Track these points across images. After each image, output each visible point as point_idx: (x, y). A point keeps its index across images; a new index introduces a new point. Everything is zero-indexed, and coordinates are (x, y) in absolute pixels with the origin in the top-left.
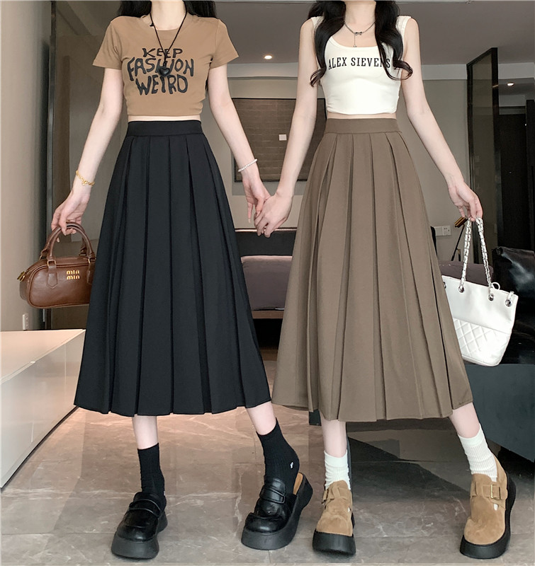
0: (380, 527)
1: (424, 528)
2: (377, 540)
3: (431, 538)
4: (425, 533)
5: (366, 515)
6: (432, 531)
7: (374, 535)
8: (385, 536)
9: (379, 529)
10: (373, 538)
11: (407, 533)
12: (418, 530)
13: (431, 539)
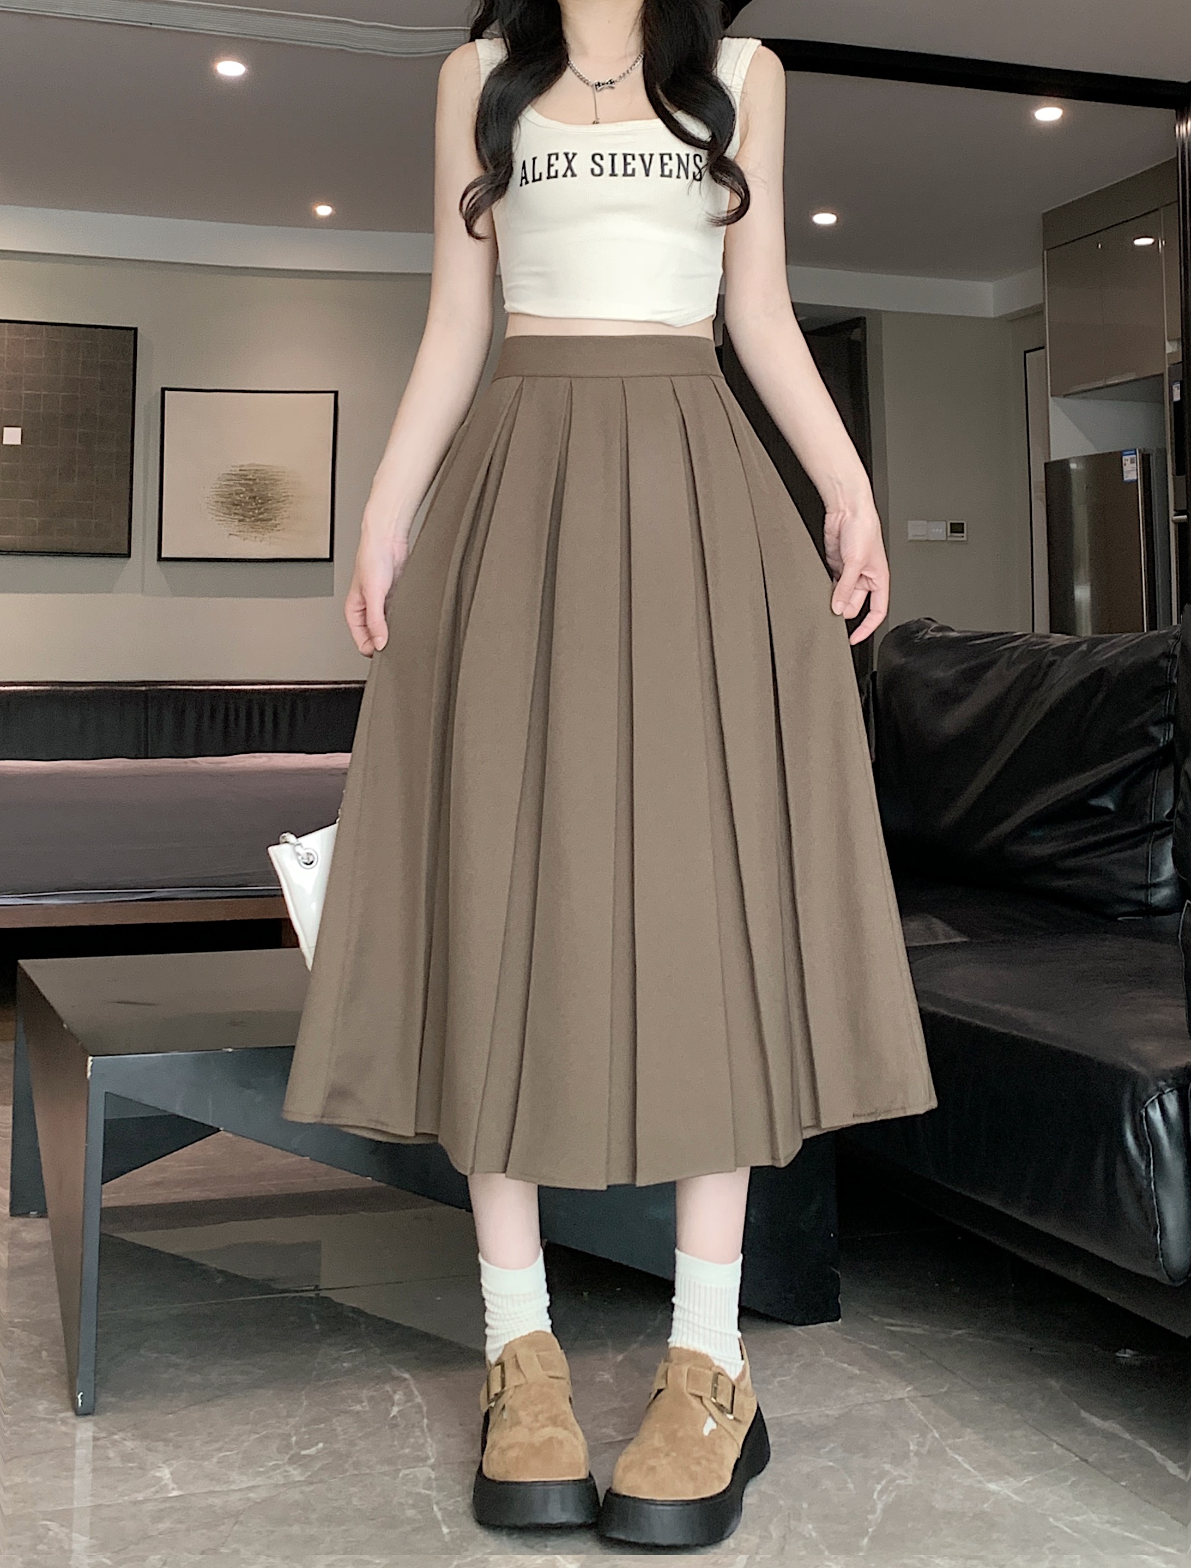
0: (165, 1473)
1: (292, 1461)
2: (149, 1506)
3: (312, 1483)
4: (296, 1474)
5: (129, 1444)
6: (318, 1465)
7: (140, 1497)
8: (175, 1493)
9: (160, 1479)
10: (135, 1503)
11: (240, 1481)
12: (276, 1467)
13: (308, 1489)
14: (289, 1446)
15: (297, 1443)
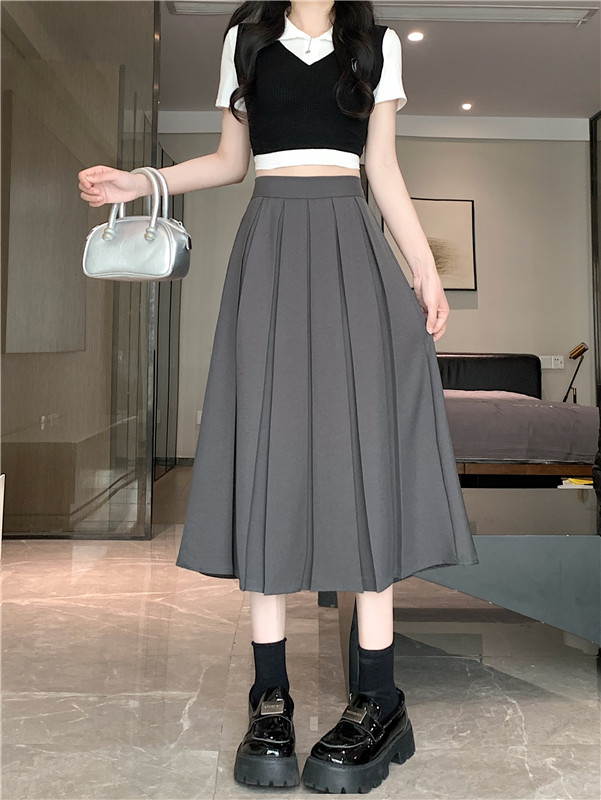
1: (454, 738)
3: (463, 750)
4: (456, 744)
6: (467, 741)
14: (453, 732)
15: (458, 729)
